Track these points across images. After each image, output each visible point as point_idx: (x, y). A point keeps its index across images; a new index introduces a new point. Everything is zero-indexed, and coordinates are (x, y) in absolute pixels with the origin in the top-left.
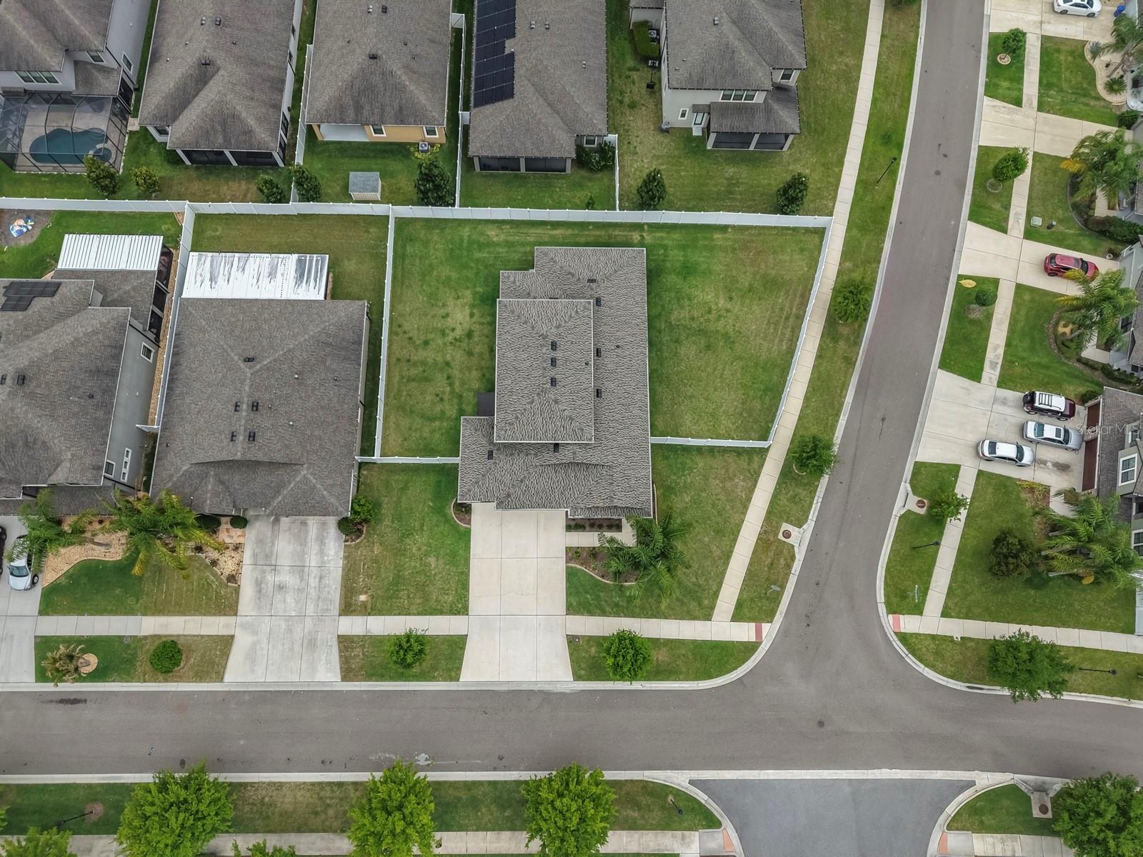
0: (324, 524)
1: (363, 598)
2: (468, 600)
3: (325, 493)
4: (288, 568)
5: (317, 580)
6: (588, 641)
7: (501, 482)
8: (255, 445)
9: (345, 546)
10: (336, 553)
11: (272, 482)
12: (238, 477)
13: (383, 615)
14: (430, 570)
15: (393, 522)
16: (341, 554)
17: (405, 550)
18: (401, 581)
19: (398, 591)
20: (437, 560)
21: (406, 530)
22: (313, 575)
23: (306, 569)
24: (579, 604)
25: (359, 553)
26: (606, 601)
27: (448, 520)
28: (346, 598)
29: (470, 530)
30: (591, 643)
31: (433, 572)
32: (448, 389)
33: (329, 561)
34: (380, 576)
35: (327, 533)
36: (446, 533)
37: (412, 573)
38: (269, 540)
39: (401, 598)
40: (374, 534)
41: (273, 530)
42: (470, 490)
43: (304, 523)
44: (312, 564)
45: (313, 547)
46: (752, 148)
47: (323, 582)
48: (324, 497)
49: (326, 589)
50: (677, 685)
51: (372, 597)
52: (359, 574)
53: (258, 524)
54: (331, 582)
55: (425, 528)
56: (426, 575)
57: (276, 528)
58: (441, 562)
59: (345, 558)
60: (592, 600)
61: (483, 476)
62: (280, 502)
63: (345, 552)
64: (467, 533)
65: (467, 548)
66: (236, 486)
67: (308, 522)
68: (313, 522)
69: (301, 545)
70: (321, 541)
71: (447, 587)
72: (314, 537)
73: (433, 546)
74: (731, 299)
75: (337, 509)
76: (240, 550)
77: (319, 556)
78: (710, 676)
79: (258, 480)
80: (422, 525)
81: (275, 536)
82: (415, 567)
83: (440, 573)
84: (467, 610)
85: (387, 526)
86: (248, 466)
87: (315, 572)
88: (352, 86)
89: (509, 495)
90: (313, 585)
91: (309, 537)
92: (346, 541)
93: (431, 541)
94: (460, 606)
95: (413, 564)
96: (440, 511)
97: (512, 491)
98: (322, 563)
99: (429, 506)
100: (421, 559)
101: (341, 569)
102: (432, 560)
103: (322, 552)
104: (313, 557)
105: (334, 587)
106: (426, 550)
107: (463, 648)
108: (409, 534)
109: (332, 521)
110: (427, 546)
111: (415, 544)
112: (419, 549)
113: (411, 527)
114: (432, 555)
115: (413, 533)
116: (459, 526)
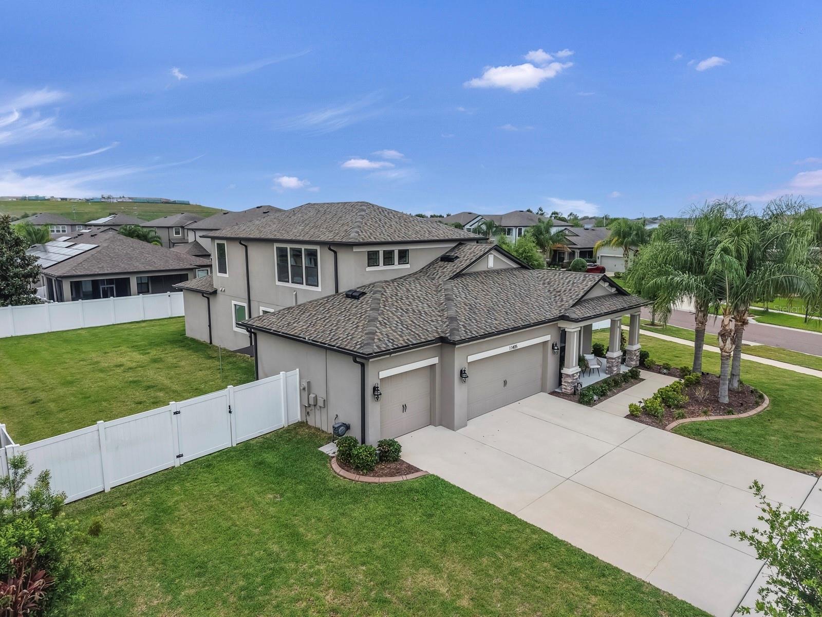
14: (447, 606)
15: (172, 589)
21: (246, 576)
31: (465, 602)
36: (383, 511)
55: (310, 537)
73: (380, 551)
80: (295, 537)
93: (361, 547)
99: (275, 502)
100: (383, 602)
102: (421, 580)
106: (372, 574)
108: (266, 578)
110: (363, 564)
111: (318, 584)
112: (346, 587)
113: (259, 560)
114: (405, 570)
115: (282, 569)
116: (401, 484)
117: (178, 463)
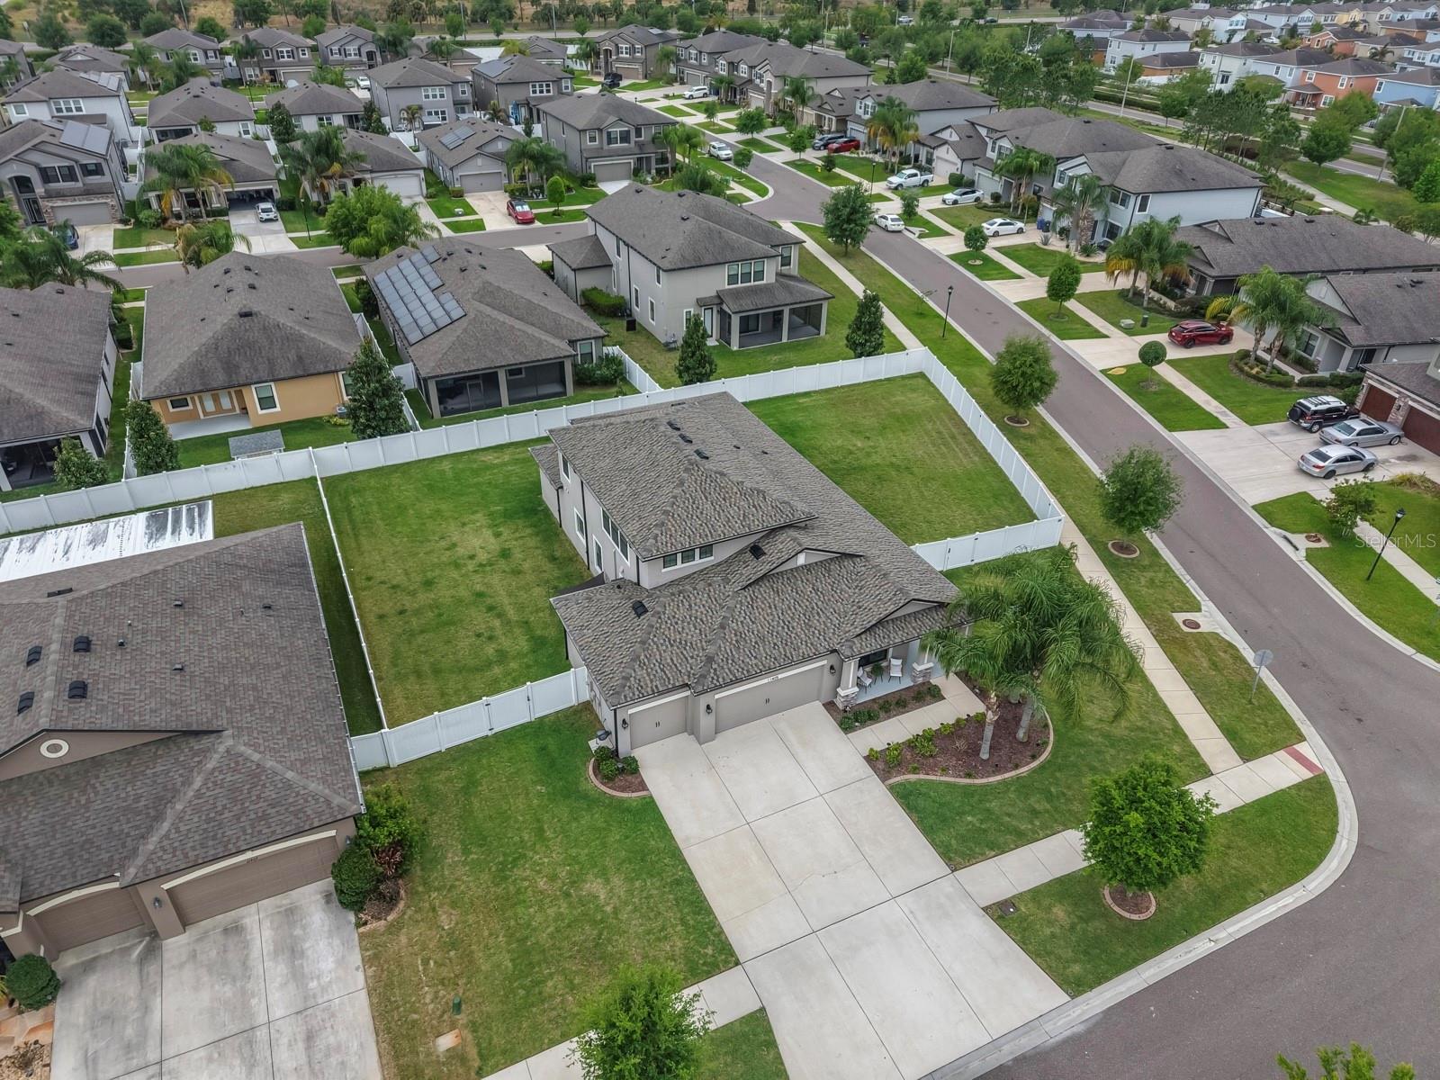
0: (291, 913)
1: (446, 1042)
2: (722, 932)
3: (290, 775)
4: (202, 1053)
5: (301, 1045)
6: (1033, 899)
7: (683, 644)
8: (89, 705)
9: (362, 937)
10: (341, 962)
11: (137, 799)
12: (35, 816)
13: (523, 1057)
14: (599, 908)
15: (466, 851)
16: (356, 958)
17: (518, 892)
18: (536, 958)
19: (537, 983)
20: (607, 881)
21: (505, 854)
22: (285, 1040)
23: (261, 1034)
24: (963, 839)
25: (403, 939)
26: (1009, 815)
27: (592, 801)
28: (396, 1057)
29: (651, 797)
30: (1046, 902)
31: (608, 909)
32: (497, 623)
33: (324, 989)
34: (478, 970)
35: (304, 928)
36: (600, 824)
37: (558, 930)
38: (133, 1004)
39: (551, 997)
40: (428, 892)
41: (142, 979)
42: (627, 679)
43: (235, 930)
44: (278, 1012)
45: (271, 977)
46: (785, 340)
47: (320, 1043)
48: (288, 785)
49: (334, 1060)
50: (1272, 908)
51: (473, 1027)
52: (418, 986)
53: (92, 982)
54: (343, 1035)
55: (549, 834)
56: (594, 923)
57: (152, 968)
58: (616, 881)
59: (367, 962)
60: (982, 822)
61: (643, 643)
62: (167, 836)
63: (363, 949)
64: (650, 806)
65: (664, 831)
66: (31, 842)
67: (247, 921)
68: (258, 921)
69: (234, 980)
70: (292, 951)
71: (657, 925)
72: (268, 948)
73: (583, 858)
74: (868, 438)
75: (328, 802)
76: (37, 1066)
77: (292, 987)
78: (1310, 865)
79: (97, 805)
80: (540, 831)
81: (148, 990)
82: (560, 916)
83: (626, 903)
84: (731, 953)
85: (454, 865)
86: (67, 777)
87: (289, 1031)
88: (217, 349)
89: (710, 659)
90: (291, 1065)
91: (255, 953)
92: (358, 925)
93: (574, 852)
94: (710, 951)
95: (551, 912)
96: (571, 792)
97: (711, 649)
98: (306, 998)
99: (540, 794)
100: (568, 895)
101: (364, 994)
102: (595, 886)
103: (298, 976)
104: (276, 996)
105: (355, 1045)
106: (570, 873)
107: (771, 1044)
108: (515, 860)
109: (312, 898)
110: (569, 865)
111: (539, 872)
112: (553, 878)
113: (515, 844)
114: (590, 877)
115: (525, 854)
116: (621, 801)
117: (490, 733)
